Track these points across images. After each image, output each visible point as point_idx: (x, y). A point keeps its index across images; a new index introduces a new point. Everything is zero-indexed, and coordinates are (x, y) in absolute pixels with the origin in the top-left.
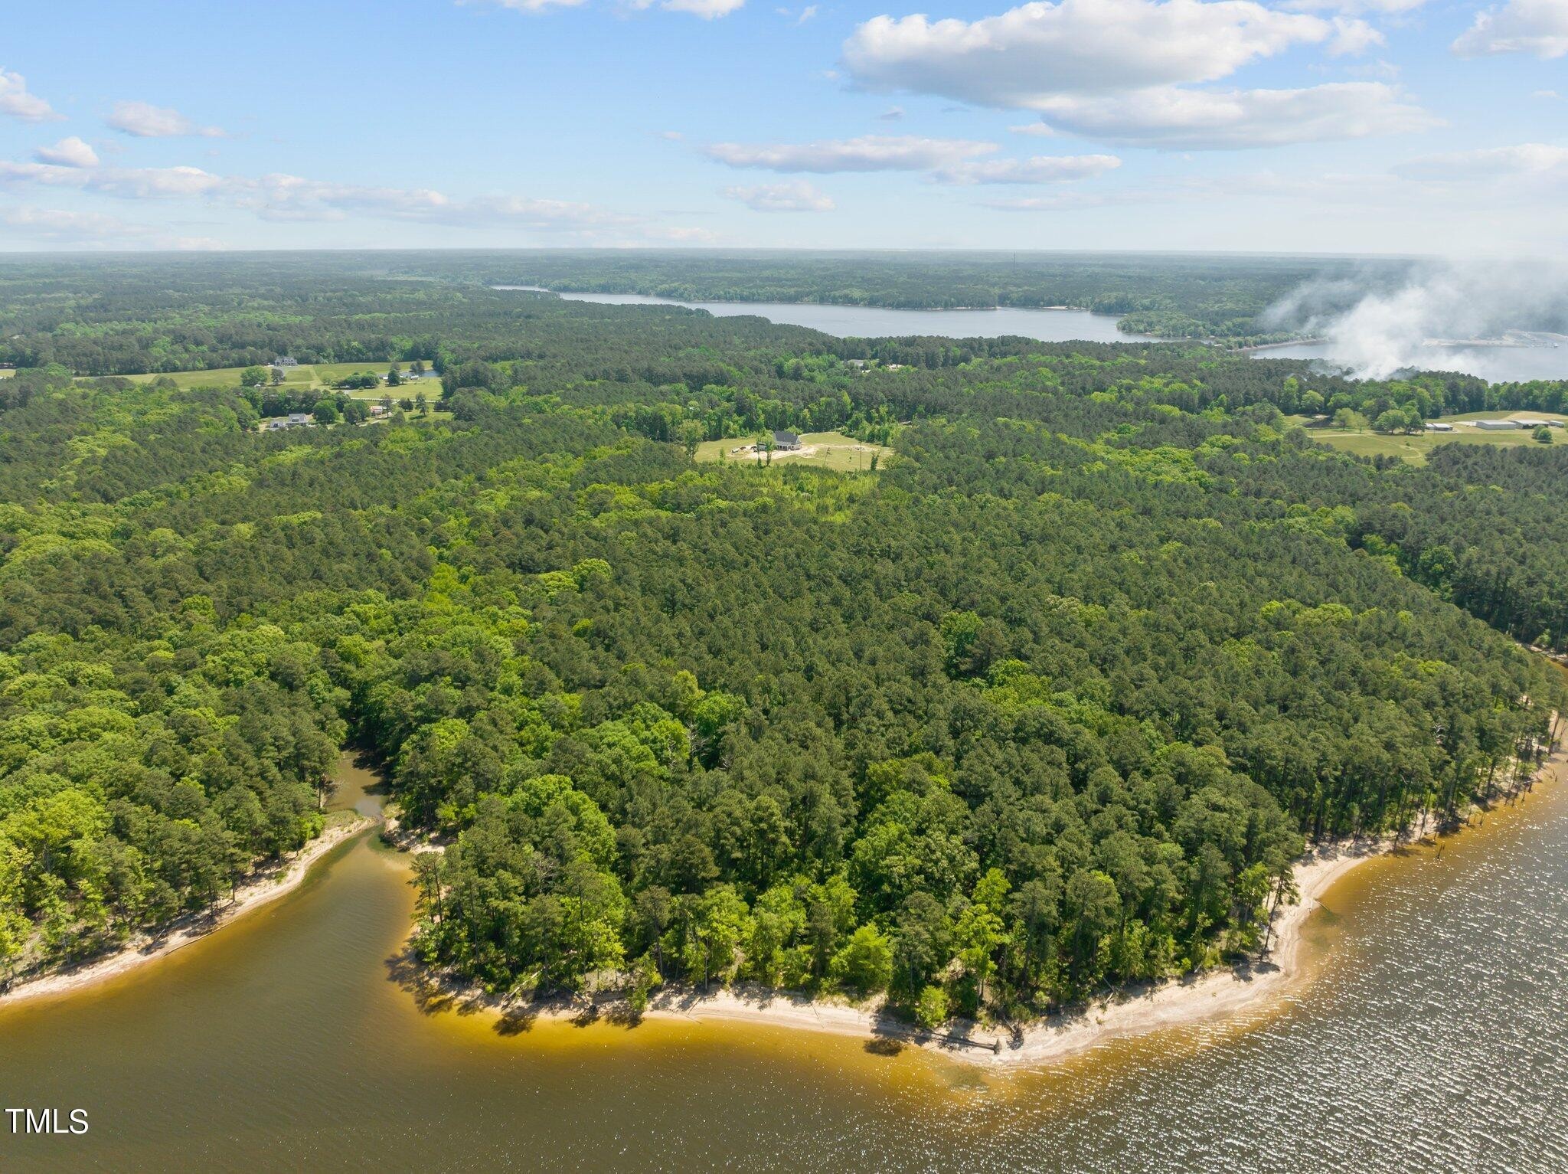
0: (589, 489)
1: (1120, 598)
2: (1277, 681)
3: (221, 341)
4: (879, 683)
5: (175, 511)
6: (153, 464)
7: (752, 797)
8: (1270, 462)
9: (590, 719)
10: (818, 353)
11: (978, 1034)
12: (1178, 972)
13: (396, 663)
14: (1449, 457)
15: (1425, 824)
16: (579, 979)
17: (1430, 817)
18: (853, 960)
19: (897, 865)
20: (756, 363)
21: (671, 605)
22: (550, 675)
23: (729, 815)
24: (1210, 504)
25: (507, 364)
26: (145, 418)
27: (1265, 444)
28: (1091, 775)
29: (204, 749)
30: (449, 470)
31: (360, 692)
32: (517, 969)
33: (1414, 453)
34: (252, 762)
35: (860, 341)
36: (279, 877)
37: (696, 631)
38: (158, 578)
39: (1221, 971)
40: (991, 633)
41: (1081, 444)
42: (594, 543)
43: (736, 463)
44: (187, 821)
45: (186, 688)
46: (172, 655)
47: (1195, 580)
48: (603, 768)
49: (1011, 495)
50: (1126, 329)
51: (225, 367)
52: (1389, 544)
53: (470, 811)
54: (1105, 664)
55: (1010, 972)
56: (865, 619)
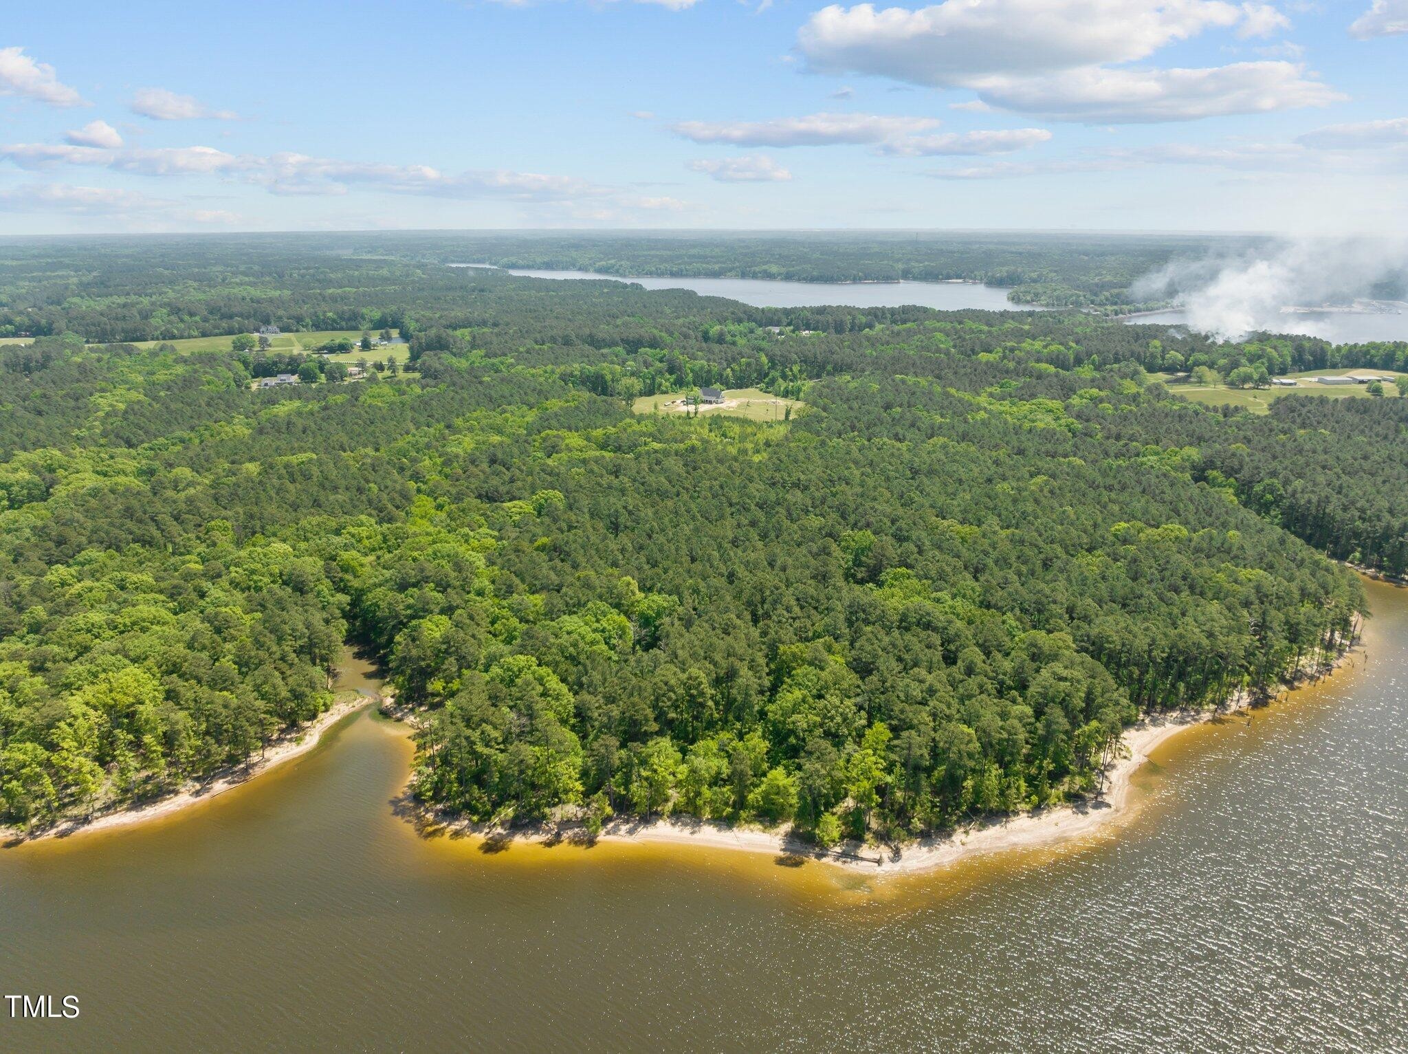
0: (543, 435)
1: (993, 522)
2: (1119, 584)
3: (211, 313)
4: (788, 584)
5: (190, 454)
6: (166, 416)
7: (684, 671)
8: (1131, 411)
9: (551, 614)
10: (740, 321)
11: (865, 851)
12: (1028, 807)
13: (387, 574)
14: (1288, 408)
15: (1240, 699)
16: (547, 810)
17: (1245, 694)
18: (766, 796)
19: (801, 721)
20: (684, 329)
21: (615, 528)
22: (517, 581)
23: (666, 684)
24: (1075, 445)
25: (466, 331)
26: (155, 378)
27: (1127, 395)
28: (960, 655)
29: (234, 638)
30: (422, 420)
31: (358, 597)
32: (496, 805)
33: (1258, 403)
34: (274, 648)
35: (776, 310)
36: (298, 741)
37: (637, 546)
38: (183, 506)
39: (1063, 807)
40: (882, 547)
41: (967, 396)
42: (549, 478)
43: (668, 415)
44: (225, 693)
45: (215, 592)
46: (201, 567)
47: (1056, 505)
48: (562, 650)
49: (904, 439)
50: (1015, 299)
51: (216, 335)
52: (1227, 478)
53: (455, 685)
54: (977, 572)
55: (892, 805)
56: (777, 537)
